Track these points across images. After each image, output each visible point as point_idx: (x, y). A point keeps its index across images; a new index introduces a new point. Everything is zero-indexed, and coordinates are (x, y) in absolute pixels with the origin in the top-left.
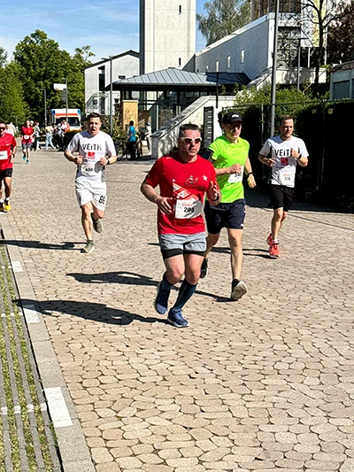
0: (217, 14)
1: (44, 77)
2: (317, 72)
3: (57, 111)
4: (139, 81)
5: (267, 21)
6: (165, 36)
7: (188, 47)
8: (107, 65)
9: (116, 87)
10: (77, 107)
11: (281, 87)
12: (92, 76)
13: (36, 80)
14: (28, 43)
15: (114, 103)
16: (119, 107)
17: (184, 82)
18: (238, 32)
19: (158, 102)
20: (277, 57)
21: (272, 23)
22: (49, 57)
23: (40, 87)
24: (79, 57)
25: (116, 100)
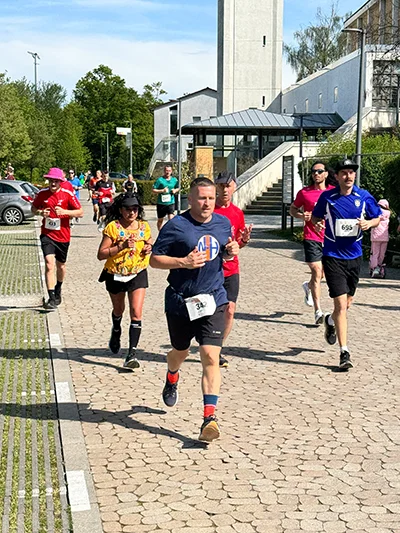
0: (309, 44)
1: (111, 117)
4: (214, 123)
6: (247, 72)
7: (274, 84)
9: (187, 130)
11: (377, 131)
12: (162, 118)
13: (99, 121)
14: (90, 80)
15: (187, 148)
16: (192, 155)
17: (266, 124)
18: (329, 67)
19: (237, 148)
21: (370, 58)
22: (114, 95)
23: (103, 130)
24: (148, 95)
25: (190, 146)
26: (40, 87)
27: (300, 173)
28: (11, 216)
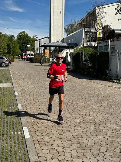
0: (70, 28)
1: (25, 43)
2: (95, 43)
3: (28, 52)
4: (49, 45)
5: (82, 30)
6: (56, 33)
7: (62, 36)
8: (41, 40)
9: (43, 46)
10: (33, 51)
11: (86, 47)
12: (37, 43)
13: (23, 43)
14: (20, 34)
15: (43, 50)
16: (44, 51)
17: (61, 45)
18: (75, 32)
19: (54, 50)
20: (85, 39)
21: (83, 30)
22: (26, 38)
23: (23, 46)
24: (34, 38)
25: (43, 49)
26: (9, 35)
27: (70, 56)
28: (3, 65)
